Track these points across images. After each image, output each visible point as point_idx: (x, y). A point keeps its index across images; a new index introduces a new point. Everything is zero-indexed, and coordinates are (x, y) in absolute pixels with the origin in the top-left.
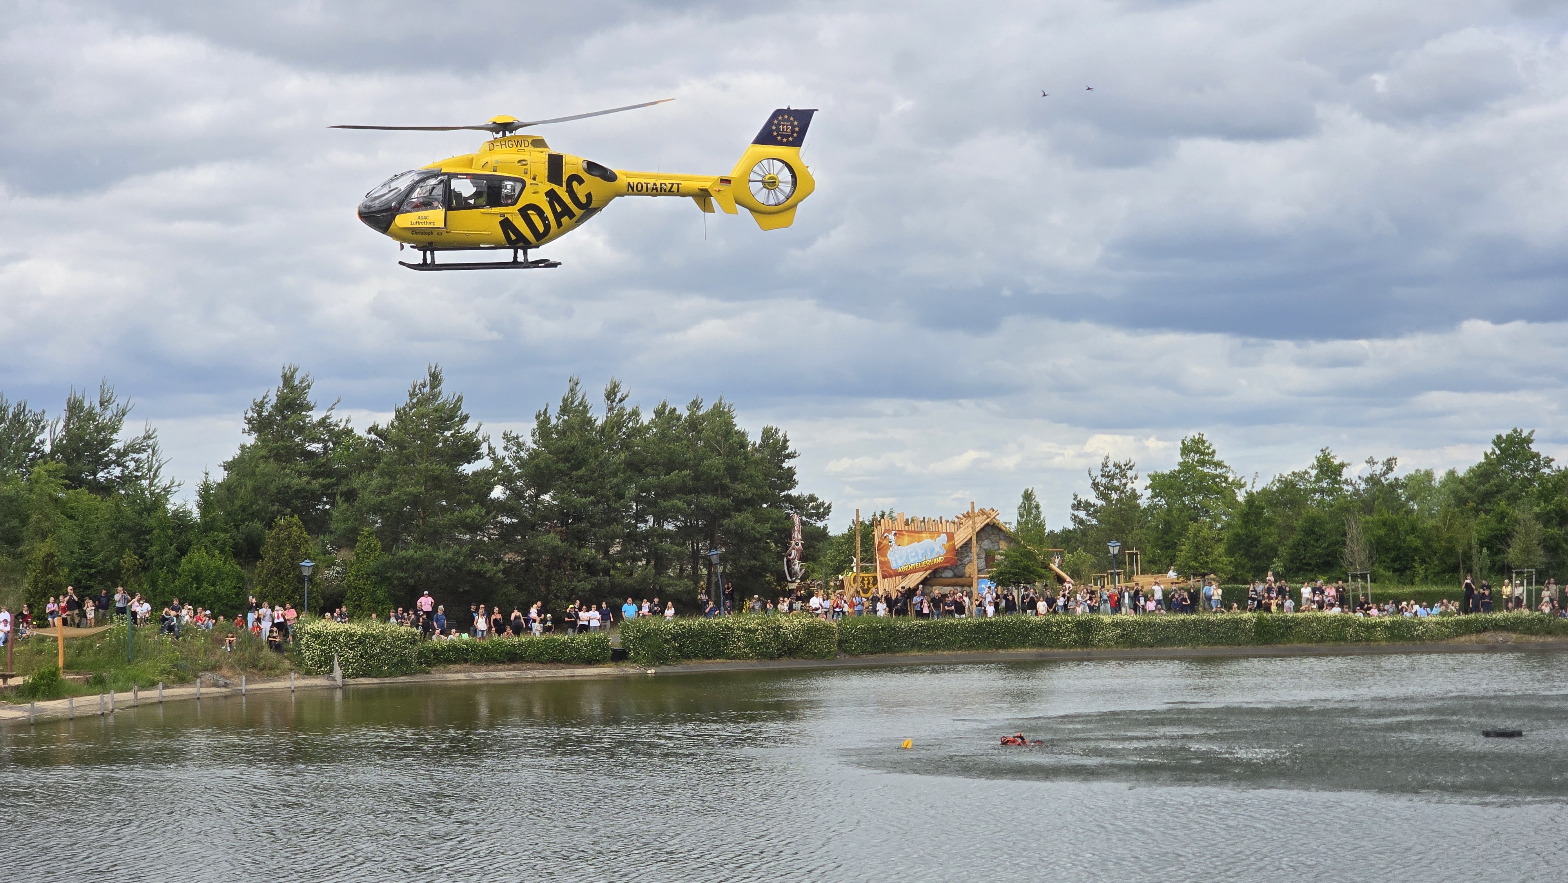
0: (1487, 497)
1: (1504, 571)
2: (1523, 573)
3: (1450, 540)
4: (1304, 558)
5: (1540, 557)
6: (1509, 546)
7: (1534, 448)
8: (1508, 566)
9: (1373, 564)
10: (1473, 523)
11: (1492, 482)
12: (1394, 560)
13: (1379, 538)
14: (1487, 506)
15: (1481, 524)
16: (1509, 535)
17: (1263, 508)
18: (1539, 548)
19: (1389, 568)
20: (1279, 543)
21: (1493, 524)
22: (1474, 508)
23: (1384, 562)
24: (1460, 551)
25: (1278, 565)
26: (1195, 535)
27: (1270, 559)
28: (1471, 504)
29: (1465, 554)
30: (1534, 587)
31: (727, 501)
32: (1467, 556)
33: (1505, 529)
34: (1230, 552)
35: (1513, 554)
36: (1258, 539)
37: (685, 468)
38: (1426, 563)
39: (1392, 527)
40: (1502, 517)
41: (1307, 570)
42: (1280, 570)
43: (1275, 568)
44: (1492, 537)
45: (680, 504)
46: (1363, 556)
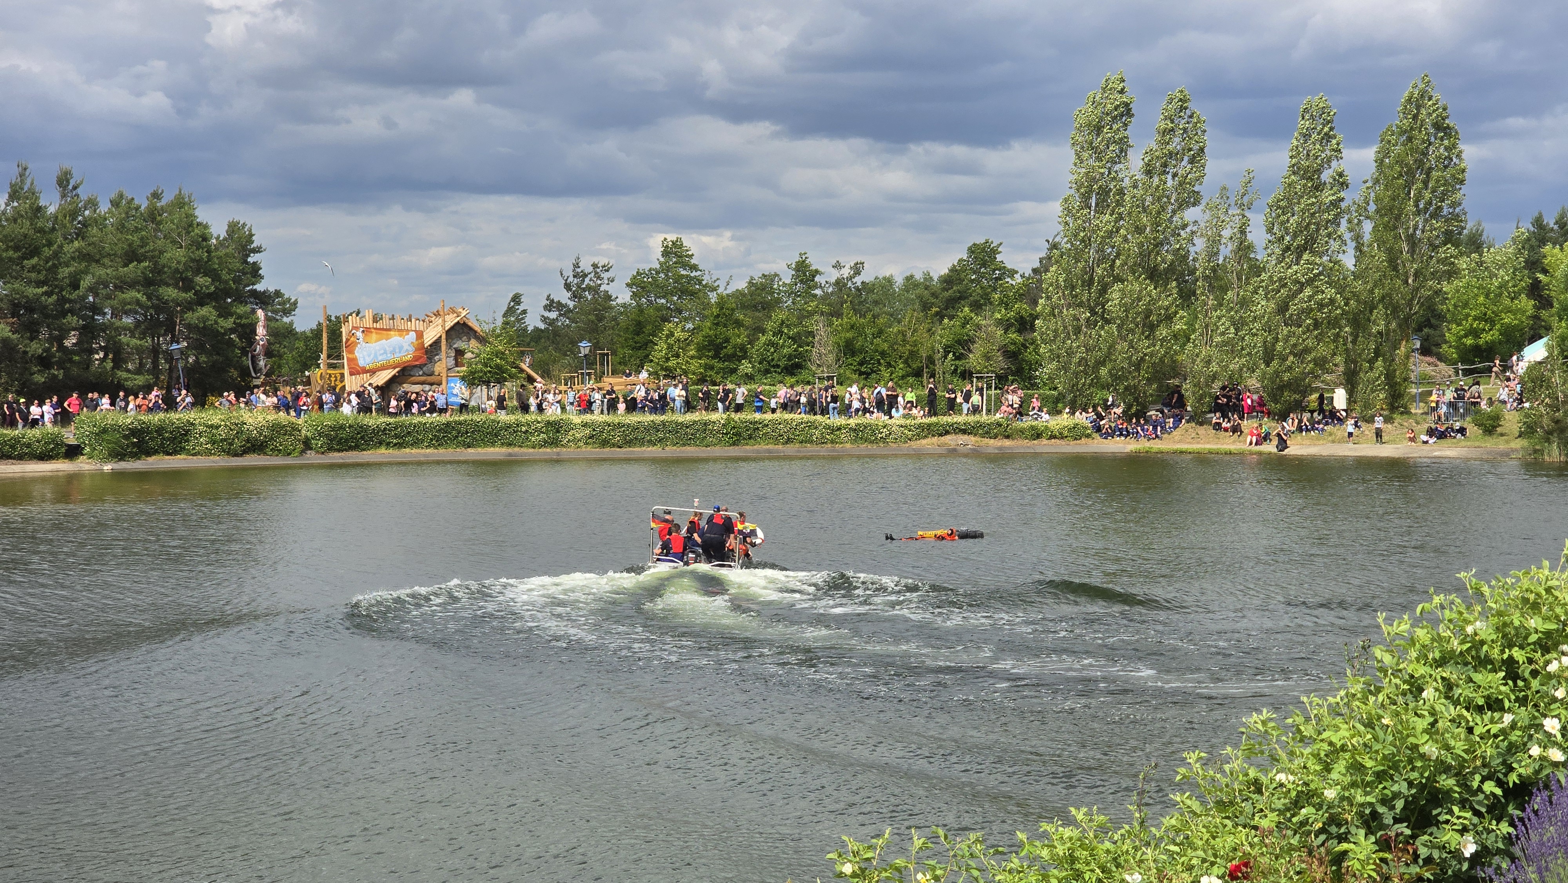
0: (951, 302)
1: (965, 374)
2: (982, 378)
3: (914, 344)
4: (774, 361)
5: (1000, 363)
6: (970, 351)
7: (1001, 256)
8: (970, 369)
9: (840, 366)
10: (937, 327)
11: (956, 288)
12: (861, 364)
13: (847, 340)
14: (951, 312)
15: (946, 329)
16: (971, 340)
17: (735, 310)
18: (999, 354)
19: (856, 371)
20: (748, 343)
21: (957, 329)
22: (937, 313)
23: (851, 364)
24: (924, 355)
25: (747, 367)
26: (667, 337)
27: (739, 362)
28: (935, 309)
29: (929, 358)
30: (992, 392)
31: (190, 295)
32: (931, 360)
33: (967, 335)
34: (701, 354)
35: (974, 360)
36: (727, 340)
37: (145, 260)
38: (891, 366)
39: (859, 331)
40: (965, 323)
41: (776, 372)
42: (749, 372)
43: (744, 371)
44: (956, 342)
45: (139, 296)
46: (830, 359)
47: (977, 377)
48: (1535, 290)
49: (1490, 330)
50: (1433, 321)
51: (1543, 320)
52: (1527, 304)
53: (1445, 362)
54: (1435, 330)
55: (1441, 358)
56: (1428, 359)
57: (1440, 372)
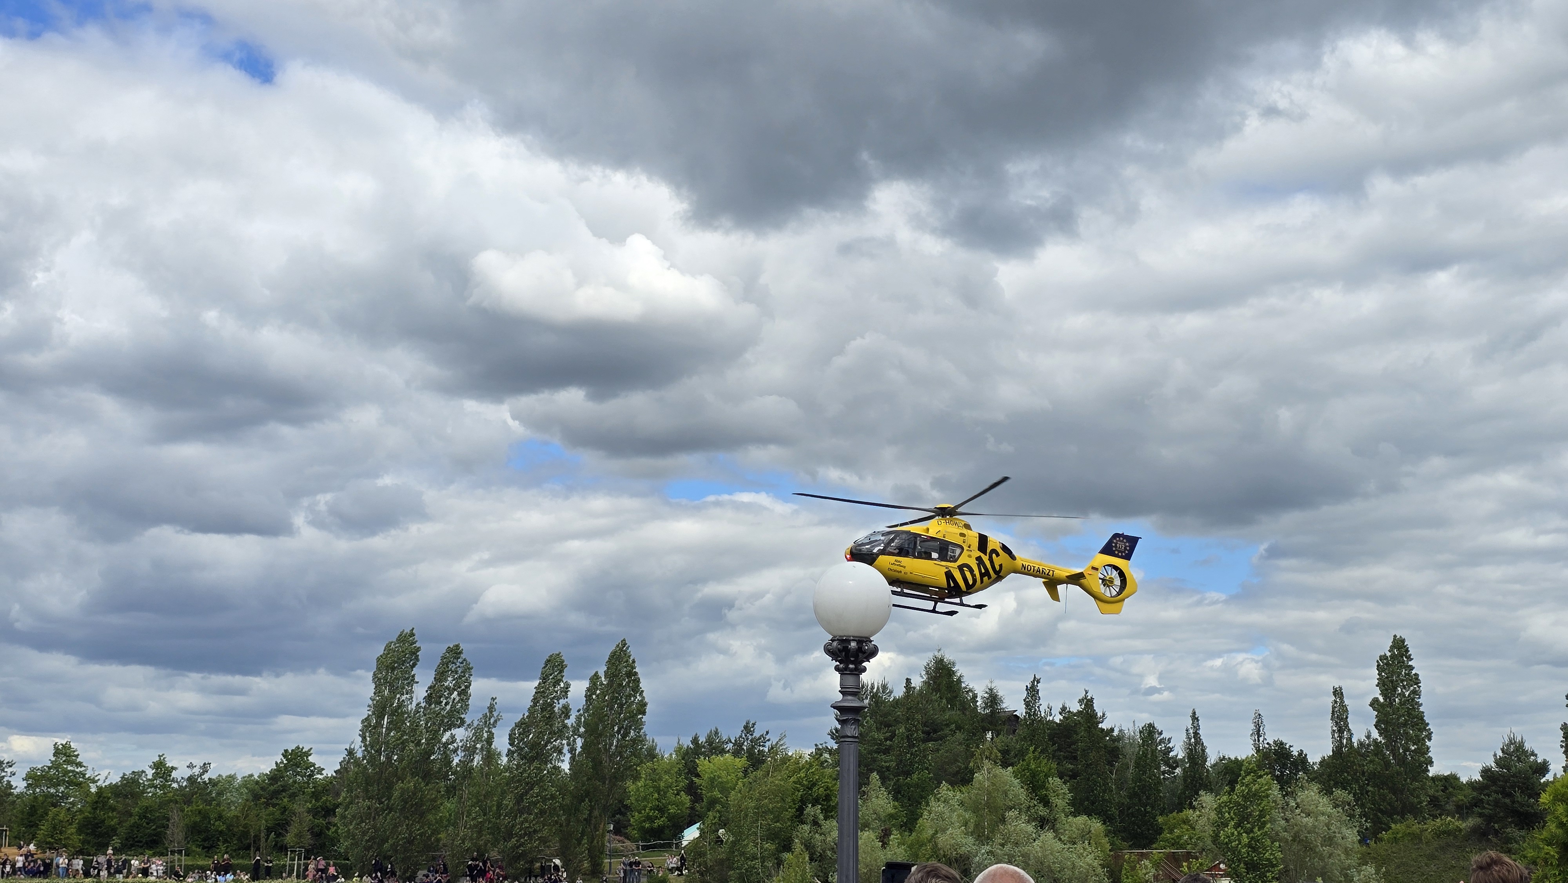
0: (276, 794)
1: (282, 849)
2: (296, 851)
3: (245, 826)
4: (137, 837)
5: (308, 840)
6: (287, 831)
7: (311, 759)
8: (286, 845)
9: (188, 842)
10: (263, 813)
11: (279, 784)
12: (204, 840)
13: (195, 823)
14: (274, 801)
15: (269, 815)
16: (288, 823)
17: (109, 798)
18: (309, 833)
19: (200, 846)
20: (119, 824)
21: (278, 815)
22: (265, 803)
23: (197, 841)
24: (253, 835)
25: (116, 841)
26: (53, 819)
27: (110, 837)
28: (263, 800)
29: (255, 836)
30: (302, 862)
32: (257, 838)
33: (285, 820)
34: (80, 831)
35: (289, 838)
36: (103, 821)
38: (228, 842)
39: (205, 816)
40: (285, 809)
41: (138, 846)
42: (118, 845)
43: (114, 844)
44: (277, 824)
46: (180, 836)
47: (291, 851)
48: (692, 790)
49: (661, 817)
50: (623, 810)
51: (697, 811)
52: (686, 798)
53: (630, 840)
54: (624, 816)
55: (628, 837)
56: (618, 837)
57: (626, 848)
